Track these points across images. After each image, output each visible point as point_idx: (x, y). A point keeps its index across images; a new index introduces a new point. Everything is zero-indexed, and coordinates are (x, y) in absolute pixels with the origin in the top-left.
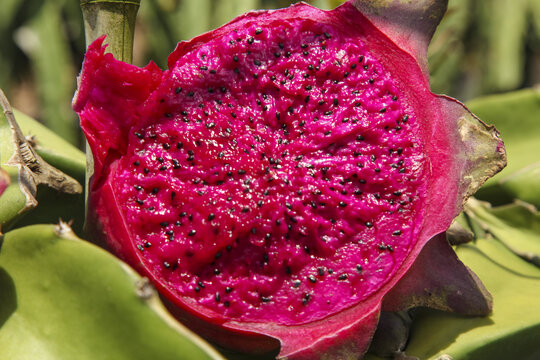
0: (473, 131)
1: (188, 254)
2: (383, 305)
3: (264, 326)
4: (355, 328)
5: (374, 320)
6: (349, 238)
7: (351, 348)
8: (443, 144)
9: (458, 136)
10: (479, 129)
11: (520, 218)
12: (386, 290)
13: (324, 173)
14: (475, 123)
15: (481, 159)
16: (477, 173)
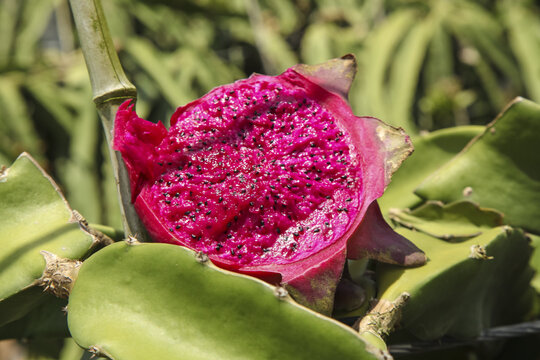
0: (387, 134)
1: (208, 227)
2: (348, 246)
3: (267, 267)
4: (331, 261)
5: (343, 255)
6: (316, 206)
7: (330, 276)
8: (369, 145)
9: (378, 138)
10: (391, 131)
11: (433, 213)
12: (348, 236)
13: (292, 169)
14: (388, 129)
15: (396, 150)
16: (395, 158)
